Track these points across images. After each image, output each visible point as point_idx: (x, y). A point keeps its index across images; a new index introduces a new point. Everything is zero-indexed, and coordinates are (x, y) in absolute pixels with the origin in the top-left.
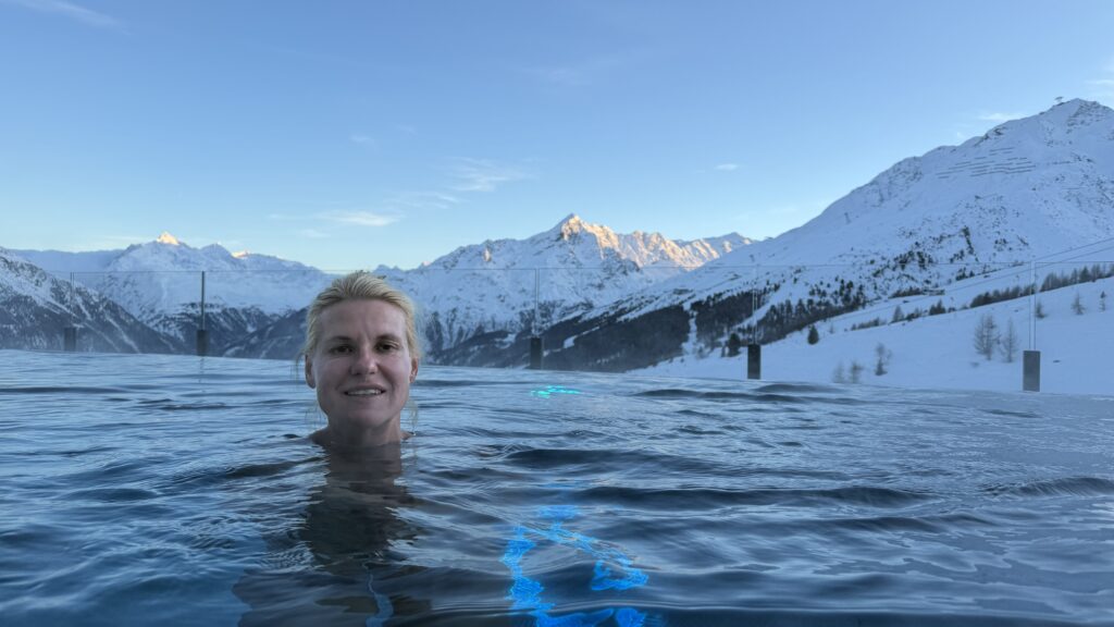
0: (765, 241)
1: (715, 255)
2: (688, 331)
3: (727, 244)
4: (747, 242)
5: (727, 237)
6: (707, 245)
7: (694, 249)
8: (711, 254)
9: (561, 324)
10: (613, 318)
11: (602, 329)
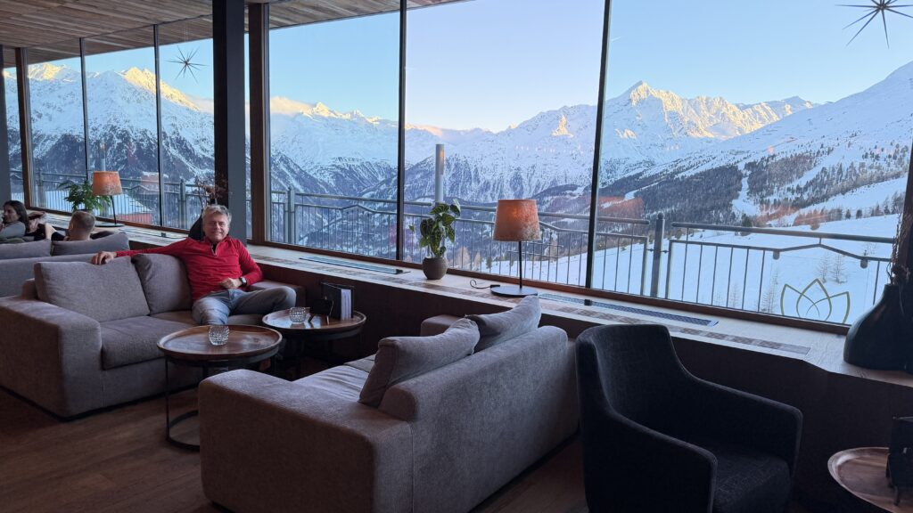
0: (825, 105)
1: (776, 118)
2: (740, 190)
3: (788, 107)
4: (808, 105)
5: (788, 101)
6: (768, 108)
7: (755, 112)
8: (771, 117)
9: (624, 179)
10: (672, 175)
11: (659, 185)
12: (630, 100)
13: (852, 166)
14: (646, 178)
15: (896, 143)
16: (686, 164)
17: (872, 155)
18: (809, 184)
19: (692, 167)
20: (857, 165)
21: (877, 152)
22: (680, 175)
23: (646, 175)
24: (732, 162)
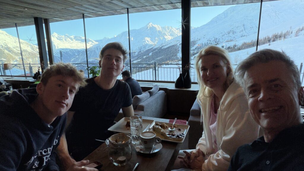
2: (179, 51)
9: (148, 50)
10: (161, 48)
11: (158, 50)
12: (148, 27)
13: (205, 43)
14: (154, 49)
15: (214, 37)
16: (164, 44)
18: (196, 48)
19: (166, 45)
21: (210, 39)
22: (163, 48)
23: (154, 48)
24: (176, 44)
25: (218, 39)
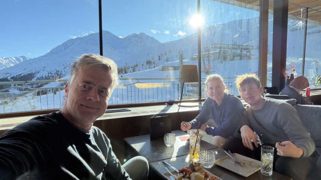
0: (33, 59)
4: (28, 59)
5: (21, 57)
6: (14, 59)
8: (16, 62)
13: (45, 76)
15: (56, 70)
17: (50, 73)
20: (47, 76)
24: (5, 77)
25: (60, 71)
